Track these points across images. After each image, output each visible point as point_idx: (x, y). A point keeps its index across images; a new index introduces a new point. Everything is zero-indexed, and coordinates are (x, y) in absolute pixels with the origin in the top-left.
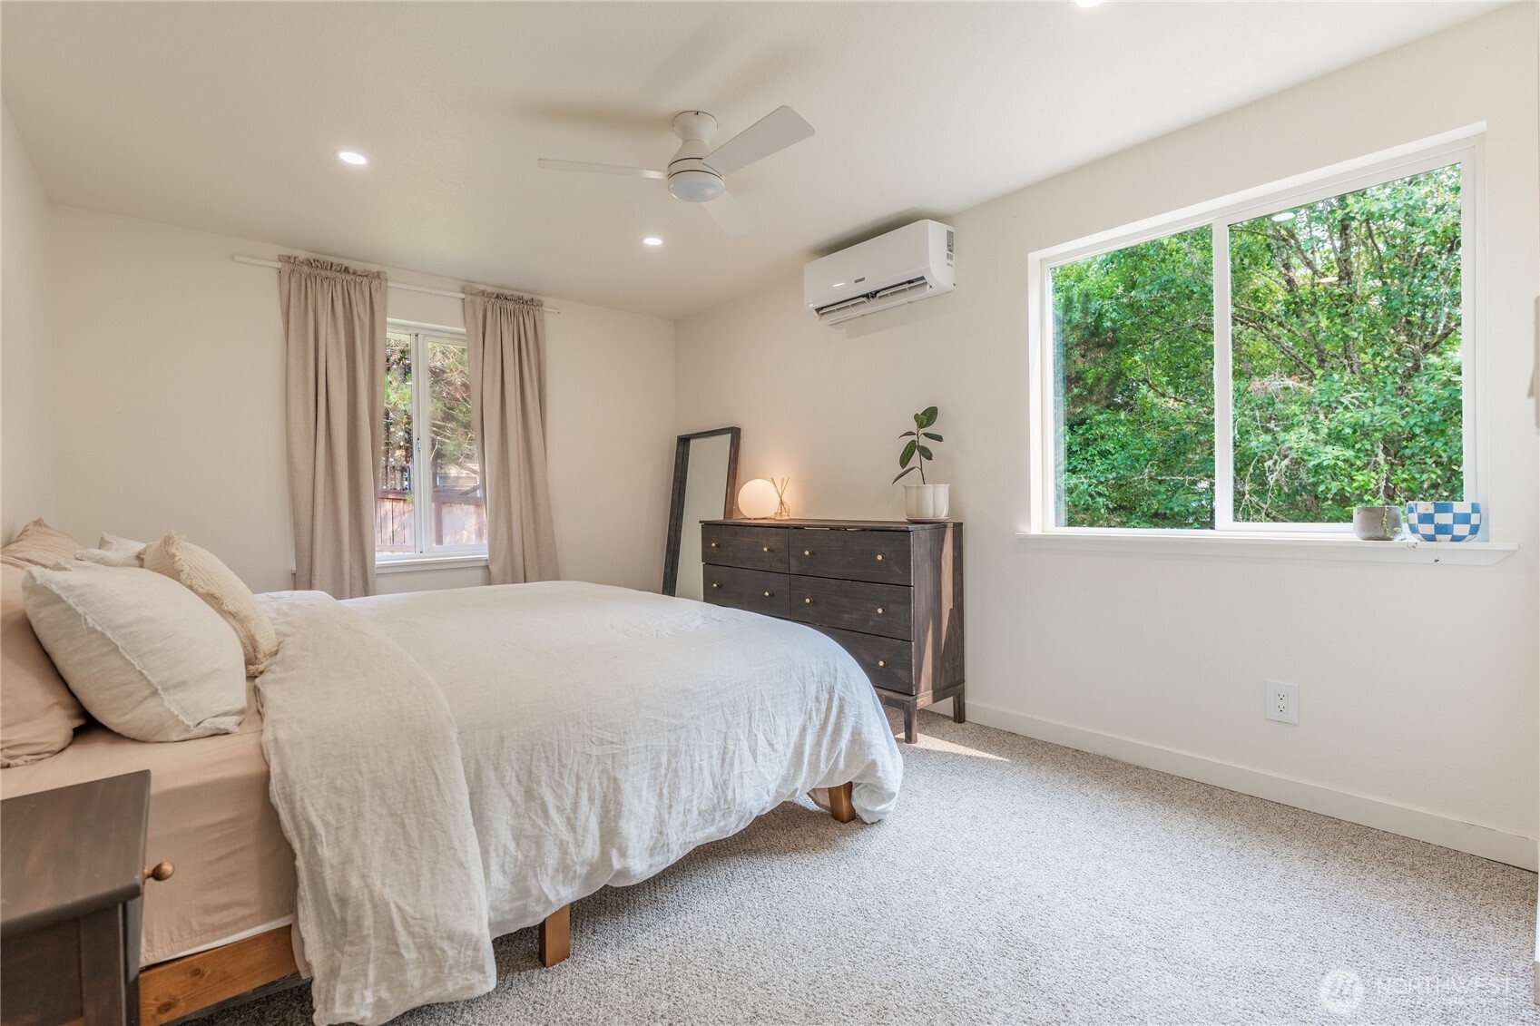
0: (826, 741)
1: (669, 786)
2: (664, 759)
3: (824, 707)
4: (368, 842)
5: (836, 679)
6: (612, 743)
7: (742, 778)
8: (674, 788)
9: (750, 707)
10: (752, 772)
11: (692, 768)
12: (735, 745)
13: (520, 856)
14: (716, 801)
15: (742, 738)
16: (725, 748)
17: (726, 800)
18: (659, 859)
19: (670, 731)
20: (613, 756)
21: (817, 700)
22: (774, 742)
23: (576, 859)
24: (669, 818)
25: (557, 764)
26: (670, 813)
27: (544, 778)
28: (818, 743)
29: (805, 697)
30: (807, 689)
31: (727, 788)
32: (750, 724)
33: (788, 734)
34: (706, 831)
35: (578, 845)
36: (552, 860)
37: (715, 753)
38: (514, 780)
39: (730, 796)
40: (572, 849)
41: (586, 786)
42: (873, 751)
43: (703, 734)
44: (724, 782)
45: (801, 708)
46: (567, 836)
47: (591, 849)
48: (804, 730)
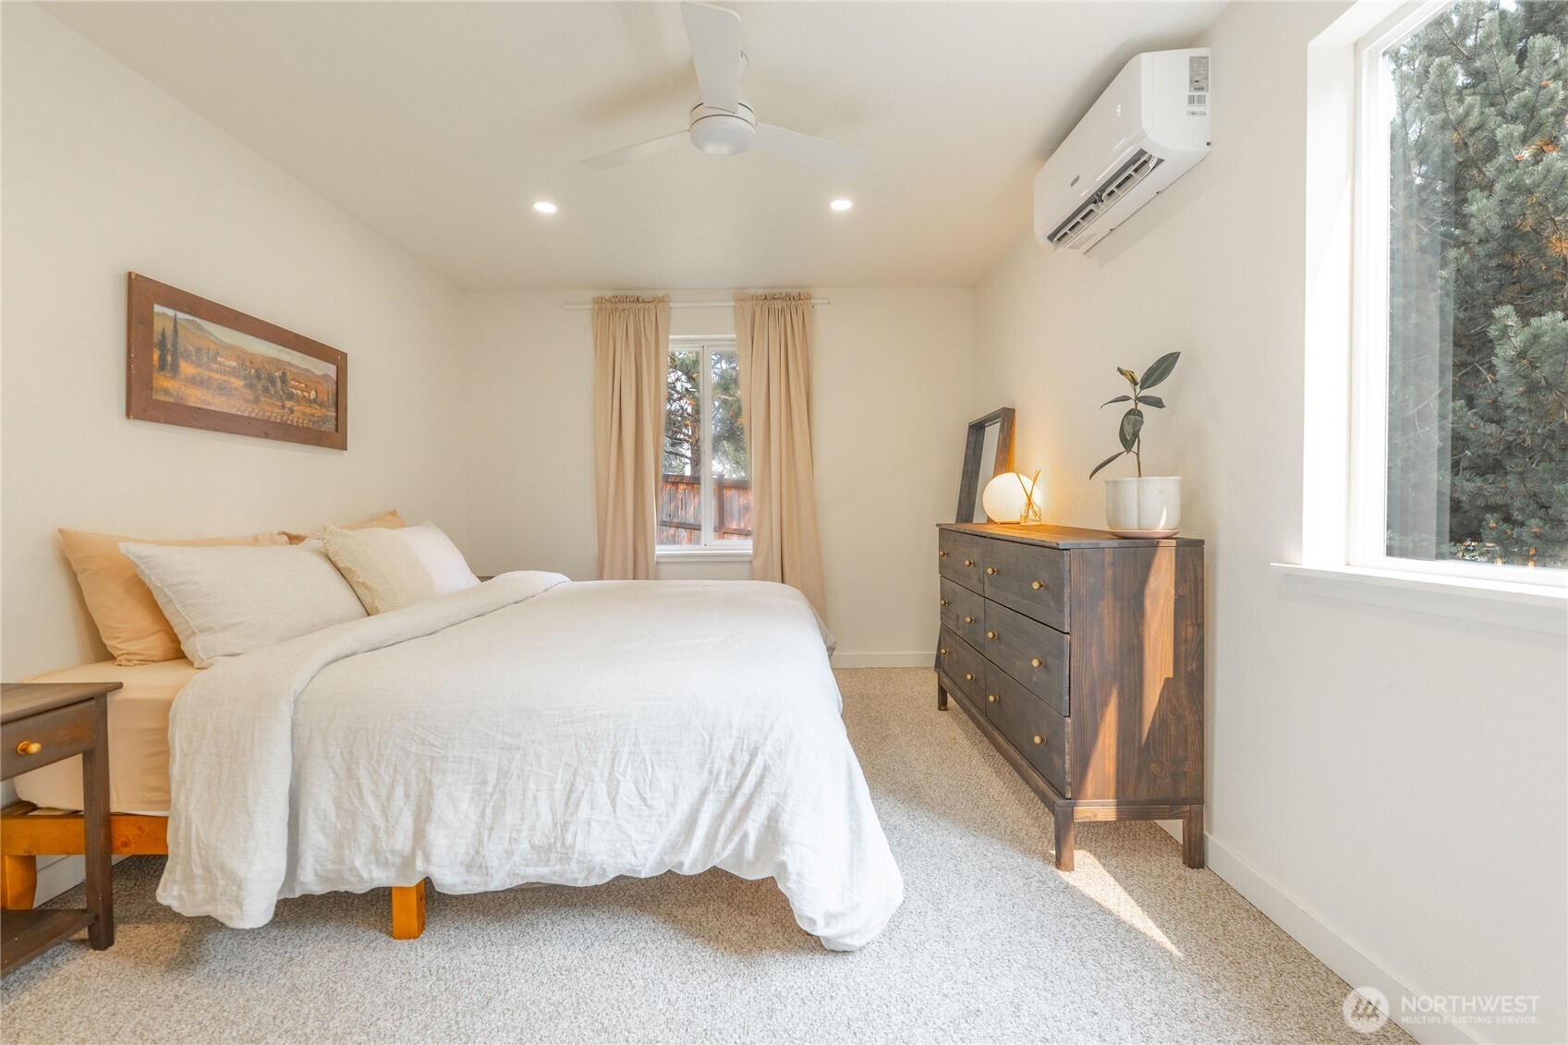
0: (730, 817)
1: (494, 806)
2: (492, 776)
3: (738, 772)
4: (197, 771)
5: (766, 739)
6: (434, 745)
7: (589, 825)
8: (499, 811)
9: (615, 746)
10: (607, 822)
11: (524, 795)
12: (587, 785)
13: (339, 825)
14: (552, 840)
15: (597, 779)
16: (573, 784)
17: (563, 845)
18: (476, 878)
19: (502, 748)
20: (433, 759)
21: (732, 760)
22: (648, 795)
23: (384, 847)
24: (489, 839)
25: (376, 752)
26: (490, 835)
27: (362, 761)
28: (721, 816)
29: (710, 752)
30: (715, 743)
31: (567, 831)
32: (613, 766)
33: (675, 792)
34: (538, 869)
35: (389, 834)
36: (364, 839)
37: (558, 786)
38: (338, 755)
39: (569, 840)
40: (382, 834)
41: (402, 781)
42: (787, 849)
43: (543, 762)
44: (565, 822)
45: (702, 766)
46: (380, 822)
47: (402, 841)
48: (704, 793)
